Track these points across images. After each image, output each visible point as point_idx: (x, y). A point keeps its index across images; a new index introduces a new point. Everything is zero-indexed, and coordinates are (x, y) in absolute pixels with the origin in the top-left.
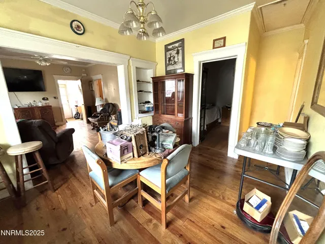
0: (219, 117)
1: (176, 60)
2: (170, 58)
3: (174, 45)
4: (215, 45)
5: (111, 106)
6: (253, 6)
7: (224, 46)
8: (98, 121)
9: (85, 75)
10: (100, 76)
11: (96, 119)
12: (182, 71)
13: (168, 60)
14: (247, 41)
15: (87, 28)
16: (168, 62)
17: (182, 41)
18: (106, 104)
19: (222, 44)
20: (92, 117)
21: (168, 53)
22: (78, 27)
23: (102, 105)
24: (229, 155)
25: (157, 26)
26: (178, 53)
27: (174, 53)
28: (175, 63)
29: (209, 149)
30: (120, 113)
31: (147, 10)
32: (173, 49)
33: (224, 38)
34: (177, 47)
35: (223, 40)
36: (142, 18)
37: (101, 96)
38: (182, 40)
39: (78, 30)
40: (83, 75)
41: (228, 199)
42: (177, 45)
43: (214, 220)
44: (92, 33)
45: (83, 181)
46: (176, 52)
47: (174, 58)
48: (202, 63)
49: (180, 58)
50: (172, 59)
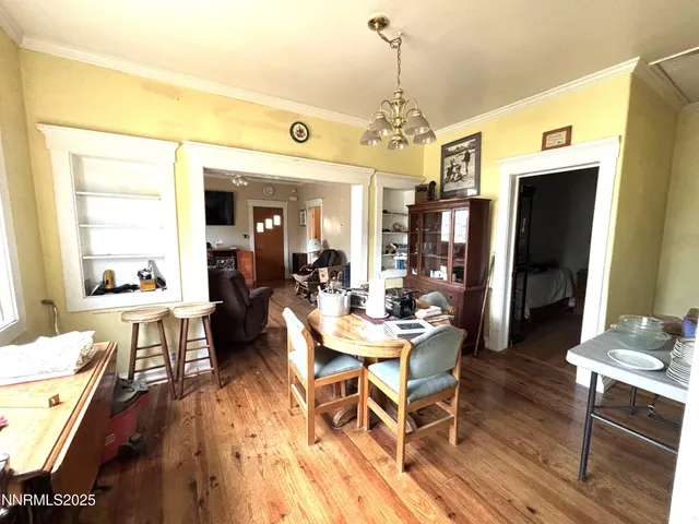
0: (569, 295)
1: (463, 172)
2: (450, 170)
3: (459, 146)
4: (548, 142)
5: (333, 255)
6: (635, 64)
7: (568, 143)
8: (309, 280)
9: (295, 199)
10: (319, 202)
11: (306, 277)
12: (475, 192)
13: (446, 172)
14: (623, 132)
15: (313, 132)
16: (446, 176)
17: (477, 138)
18: (324, 252)
19: (563, 141)
20: (299, 273)
21: (448, 160)
22: (301, 131)
23: (317, 253)
24: (577, 381)
25: (422, 131)
26: (467, 159)
27: (459, 159)
28: (461, 177)
29: (529, 361)
30: (348, 268)
31: (408, 106)
32: (458, 152)
33: (569, 129)
34: (466, 149)
35: (564, 134)
36: (398, 121)
37: (317, 236)
38: (478, 136)
39: (300, 136)
40: (292, 198)
41: (557, 465)
42: (466, 144)
43: (513, 494)
44: (319, 137)
45: (279, 375)
46: (463, 157)
47: (459, 169)
48: (518, 178)
49: (472, 168)
50: (454, 170)
